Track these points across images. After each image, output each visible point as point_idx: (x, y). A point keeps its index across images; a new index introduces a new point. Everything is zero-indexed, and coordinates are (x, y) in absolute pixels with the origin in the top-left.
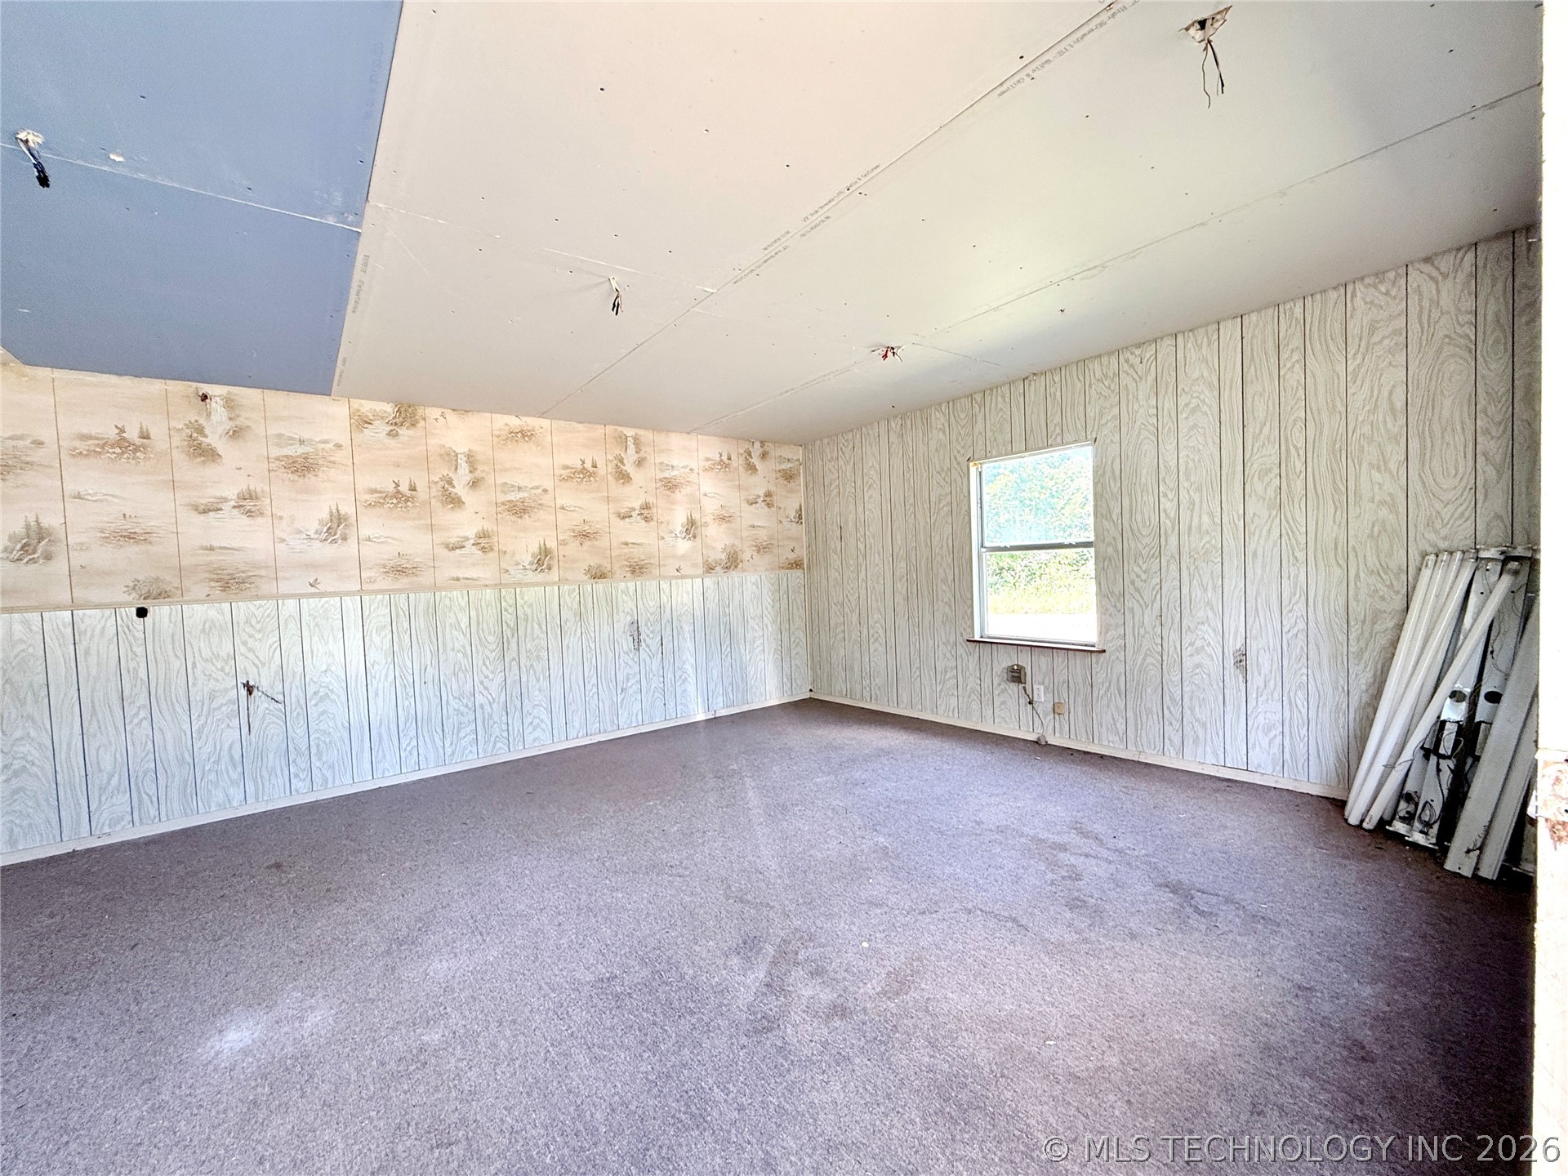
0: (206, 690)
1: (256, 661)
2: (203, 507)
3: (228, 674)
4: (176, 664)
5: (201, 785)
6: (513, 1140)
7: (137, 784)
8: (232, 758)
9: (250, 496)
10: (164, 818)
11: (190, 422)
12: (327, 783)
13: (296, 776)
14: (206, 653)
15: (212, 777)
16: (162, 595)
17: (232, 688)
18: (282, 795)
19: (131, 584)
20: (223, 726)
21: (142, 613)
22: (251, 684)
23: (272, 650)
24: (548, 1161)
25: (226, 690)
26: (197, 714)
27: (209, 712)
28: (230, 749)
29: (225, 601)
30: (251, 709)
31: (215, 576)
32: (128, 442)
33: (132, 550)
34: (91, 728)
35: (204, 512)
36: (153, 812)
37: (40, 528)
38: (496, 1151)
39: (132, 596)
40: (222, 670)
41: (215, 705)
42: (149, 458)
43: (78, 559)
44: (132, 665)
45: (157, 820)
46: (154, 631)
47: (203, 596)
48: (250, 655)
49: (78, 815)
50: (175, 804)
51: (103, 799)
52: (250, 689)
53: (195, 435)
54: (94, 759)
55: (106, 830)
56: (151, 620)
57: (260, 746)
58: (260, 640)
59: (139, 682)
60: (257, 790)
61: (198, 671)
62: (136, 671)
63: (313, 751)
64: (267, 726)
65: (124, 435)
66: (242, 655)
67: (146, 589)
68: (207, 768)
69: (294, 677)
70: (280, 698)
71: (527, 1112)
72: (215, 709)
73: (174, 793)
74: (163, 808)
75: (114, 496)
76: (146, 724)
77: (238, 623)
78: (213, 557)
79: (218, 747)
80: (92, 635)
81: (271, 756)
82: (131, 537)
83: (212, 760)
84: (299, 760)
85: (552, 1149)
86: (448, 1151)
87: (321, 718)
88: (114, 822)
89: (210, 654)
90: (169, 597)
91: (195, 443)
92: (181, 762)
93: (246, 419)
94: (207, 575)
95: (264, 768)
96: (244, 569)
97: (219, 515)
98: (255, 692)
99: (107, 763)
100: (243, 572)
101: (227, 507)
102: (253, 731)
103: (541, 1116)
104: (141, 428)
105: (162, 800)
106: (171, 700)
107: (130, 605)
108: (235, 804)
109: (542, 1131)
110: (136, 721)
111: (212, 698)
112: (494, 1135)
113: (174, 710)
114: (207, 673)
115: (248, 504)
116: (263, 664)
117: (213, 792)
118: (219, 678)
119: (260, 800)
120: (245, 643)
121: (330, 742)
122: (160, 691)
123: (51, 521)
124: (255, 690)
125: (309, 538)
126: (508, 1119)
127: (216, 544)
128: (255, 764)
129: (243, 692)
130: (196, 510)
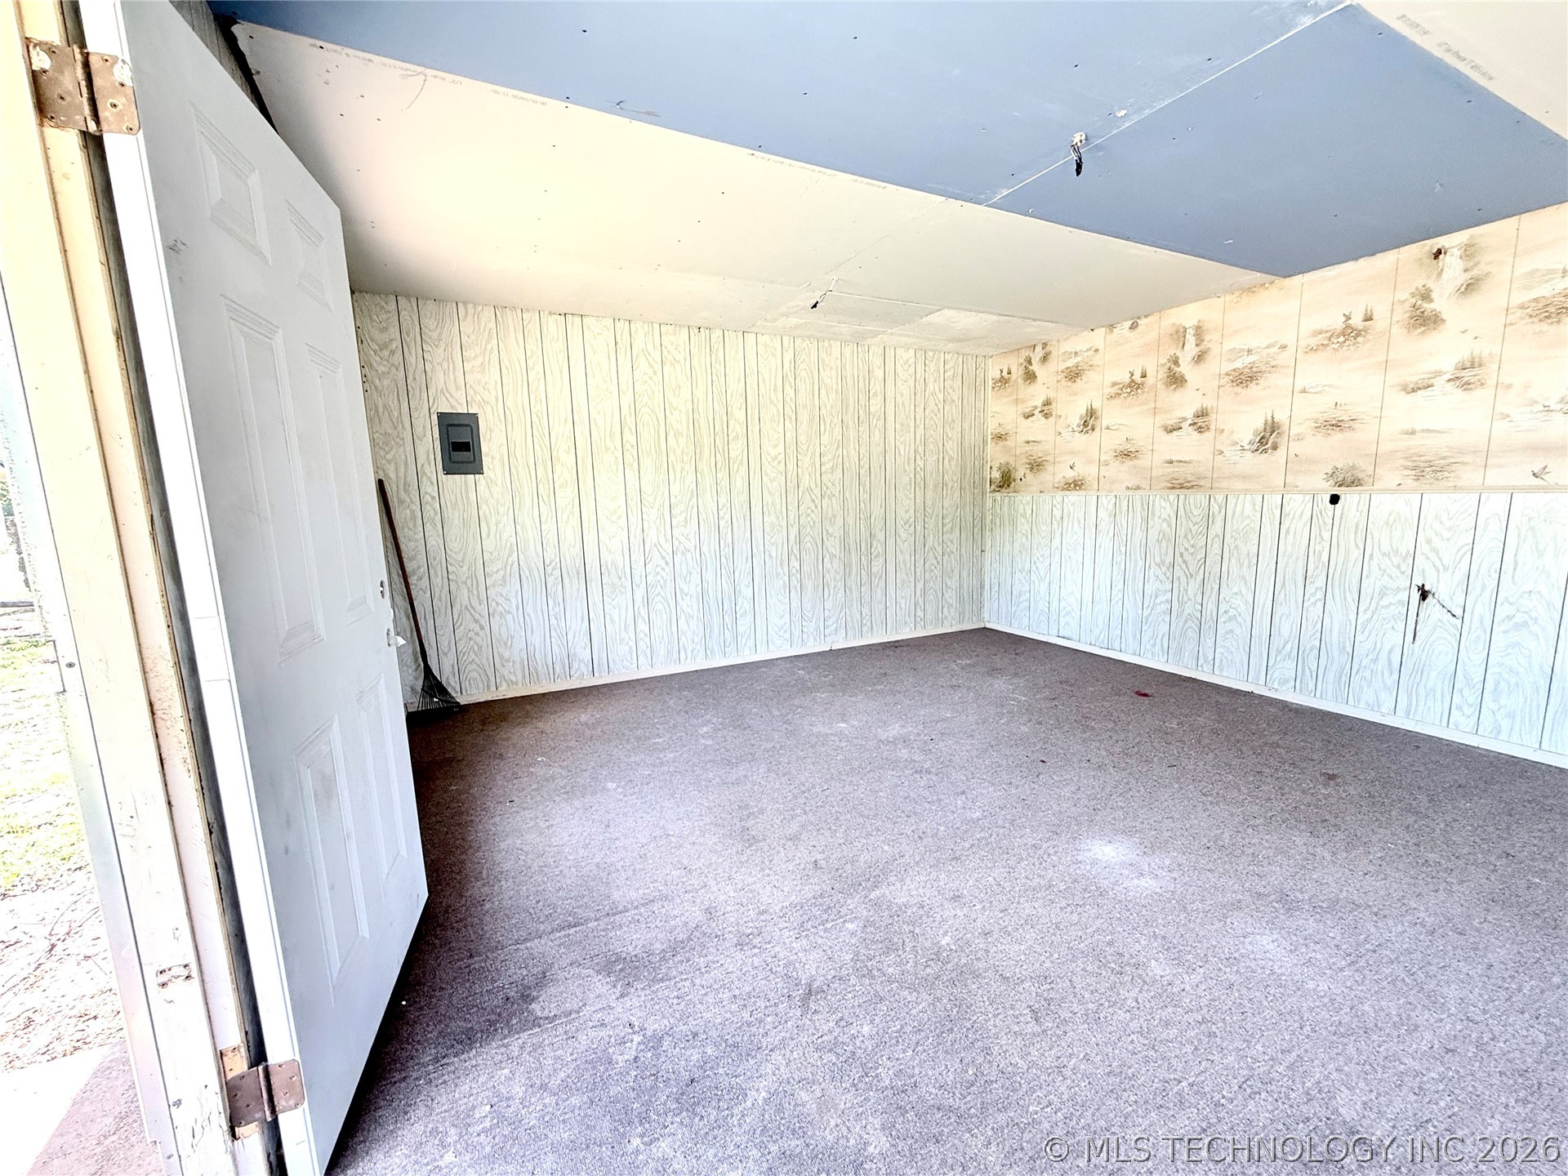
0: (1378, 584)
1: (1438, 564)
2: (1411, 386)
3: (1403, 573)
4: (1356, 554)
5: (1355, 679)
6: (1049, 1071)
7: (1303, 658)
8: (1389, 660)
9: (1474, 364)
10: (1318, 695)
11: (1417, 289)
12: (1499, 732)
13: (1460, 708)
14: (1386, 547)
15: (1367, 674)
16: (1355, 482)
17: (1405, 589)
18: (1437, 722)
19: (1330, 472)
20: (1387, 626)
21: (1335, 499)
22: (1426, 588)
23: (1460, 554)
24: (1031, 1109)
25: (1399, 589)
26: (1365, 607)
27: (1376, 609)
28: (1390, 652)
29: (1415, 491)
30: (1421, 616)
31: (1410, 464)
32: (1352, 328)
33: (1337, 437)
34: (1280, 598)
35: (1413, 391)
36: (1311, 686)
37: (1273, 422)
38: (1034, 1059)
39: (1329, 483)
40: (1398, 567)
41: (1384, 602)
42: (1368, 340)
43: (1295, 447)
44: (1318, 548)
45: (1313, 695)
46: (1341, 518)
47: (1393, 485)
48: (1432, 556)
49: (1261, 666)
50: (1330, 687)
51: (1278, 659)
52: (1424, 595)
53: (1419, 303)
54: (1277, 624)
55: (1276, 686)
56: (1341, 509)
57: (1423, 658)
58: (1448, 540)
59: (1321, 565)
60: (1409, 705)
61: (1374, 564)
62: (1320, 554)
63: (1489, 686)
64: (1434, 641)
65: (1350, 322)
66: (1423, 554)
67: (1342, 476)
68: (1364, 664)
69: (1482, 591)
70: (1458, 612)
71: (1085, 1076)
72: (1382, 607)
73: (1331, 676)
74: (1319, 684)
75: (1330, 386)
76: (1320, 605)
77: (1426, 518)
78: (1414, 442)
79: (1378, 646)
80: (1294, 517)
81: (1433, 674)
82: (1337, 425)
83: (1371, 657)
84: (1466, 692)
85: (1046, 1110)
86: (1029, 1019)
87: (1510, 651)
88: (1284, 682)
89: (1389, 548)
90: (1361, 485)
91: (1418, 312)
92: (1343, 650)
93: (1489, 263)
94: (1403, 462)
95: (1421, 687)
96: (1445, 454)
97: (1429, 392)
98: (1430, 598)
99: (1285, 632)
100: (1444, 458)
101: (1439, 382)
102: (1416, 643)
103: (1084, 1091)
104: (1366, 310)
105: (1320, 679)
106: (1344, 587)
107: (1326, 491)
108: (1384, 710)
109: (1065, 1097)
110: (1312, 600)
111: (1382, 594)
112: (1053, 1052)
113: (1345, 598)
114: (1383, 568)
115: (1467, 375)
116: (1446, 569)
117: (1365, 689)
118: (1393, 575)
119: (1411, 717)
120: (1429, 542)
121: (1517, 684)
122: (1337, 577)
123: (1281, 417)
124: (1430, 596)
125: (1547, 409)
126: (1074, 1060)
127: (1418, 427)
128: (1413, 676)
129: (1416, 595)
130: (1405, 390)
